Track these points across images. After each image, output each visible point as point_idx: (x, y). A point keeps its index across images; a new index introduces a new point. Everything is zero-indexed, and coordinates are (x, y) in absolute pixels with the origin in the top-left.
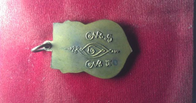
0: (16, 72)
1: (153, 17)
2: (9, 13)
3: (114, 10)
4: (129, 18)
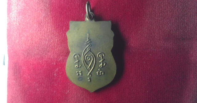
0: (42, 85)
1: (169, 43)
2: (38, 31)
3: (134, 35)
4: (148, 42)
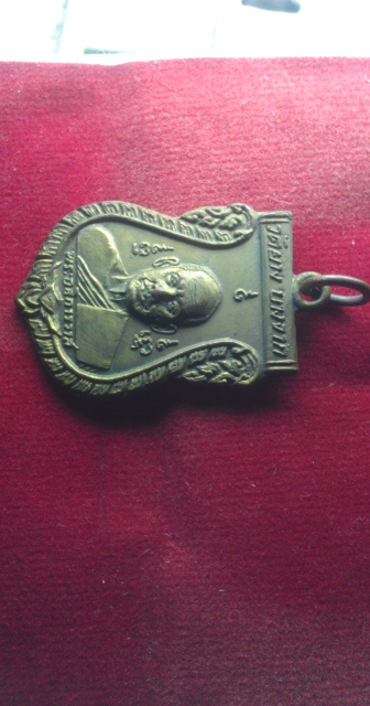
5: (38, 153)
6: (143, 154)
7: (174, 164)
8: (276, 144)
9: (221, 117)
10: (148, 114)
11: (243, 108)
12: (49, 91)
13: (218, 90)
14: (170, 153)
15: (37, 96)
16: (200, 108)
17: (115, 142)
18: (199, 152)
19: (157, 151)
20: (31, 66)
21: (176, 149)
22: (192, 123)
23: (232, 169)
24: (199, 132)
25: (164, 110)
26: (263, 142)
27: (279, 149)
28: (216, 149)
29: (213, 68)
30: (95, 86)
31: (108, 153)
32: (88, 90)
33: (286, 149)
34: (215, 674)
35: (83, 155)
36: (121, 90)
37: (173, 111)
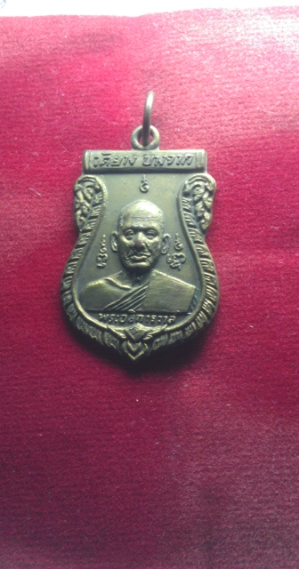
5: (81, 82)
6: (160, 81)
7: (185, 86)
8: (264, 69)
9: (221, 50)
10: (164, 51)
11: (237, 44)
12: (89, 35)
13: (218, 31)
14: (182, 78)
15: (79, 40)
16: (205, 45)
17: (139, 72)
18: (205, 77)
19: (172, 77)
20: (75, 17)
21: (187, 75)
22: (198, 55)
23: (230, 88)
24: (204, 62)
25: (177, 47)
26: (254, 68)
27: (266, 73)
28: (217, 74)
29: (214, 15)
30: (123, 32)
31: (134, 81)
32: (118, 34)
33: (272, 74)
34: (225, 468)
35: (115, 84)
36: (143, 34)
37: (183, 47)
